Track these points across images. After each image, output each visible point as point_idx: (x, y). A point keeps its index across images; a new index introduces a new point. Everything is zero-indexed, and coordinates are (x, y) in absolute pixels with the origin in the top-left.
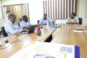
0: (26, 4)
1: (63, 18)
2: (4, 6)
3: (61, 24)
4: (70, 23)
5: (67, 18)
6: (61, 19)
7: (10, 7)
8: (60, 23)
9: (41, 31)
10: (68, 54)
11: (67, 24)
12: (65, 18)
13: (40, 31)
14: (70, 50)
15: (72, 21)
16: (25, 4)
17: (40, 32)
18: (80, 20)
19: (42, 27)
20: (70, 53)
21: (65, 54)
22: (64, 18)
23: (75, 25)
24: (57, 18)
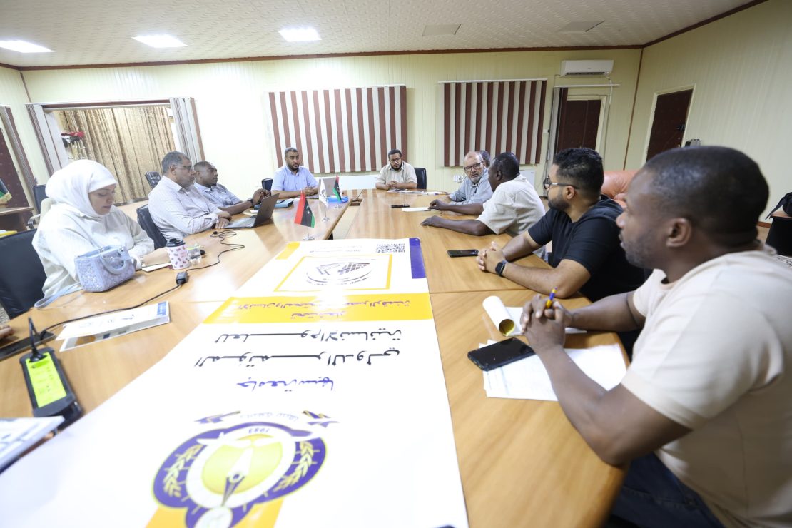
0: (181, 102)
1: (358, 168)
2: (44, 107)
3: (365, 191)
4: (390, 188)
5: (374, 168)
6: (353, 171)
7: (81, 113)
8: (360, 187)
9: (310, 212)
10: (396, 255)
11: (379, 189)
12: (368, 168)
13: (309, 209)
14: (399, 249)
15: (396, 178)
16: (176, 100)
17: (308, 212)
18: (421, 173)
19: (292, 203)
20: (401, 253)
21: (391, 256)
22: (363, 170)
23: (406, 191)
24: (348, 169)
